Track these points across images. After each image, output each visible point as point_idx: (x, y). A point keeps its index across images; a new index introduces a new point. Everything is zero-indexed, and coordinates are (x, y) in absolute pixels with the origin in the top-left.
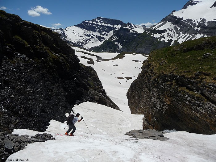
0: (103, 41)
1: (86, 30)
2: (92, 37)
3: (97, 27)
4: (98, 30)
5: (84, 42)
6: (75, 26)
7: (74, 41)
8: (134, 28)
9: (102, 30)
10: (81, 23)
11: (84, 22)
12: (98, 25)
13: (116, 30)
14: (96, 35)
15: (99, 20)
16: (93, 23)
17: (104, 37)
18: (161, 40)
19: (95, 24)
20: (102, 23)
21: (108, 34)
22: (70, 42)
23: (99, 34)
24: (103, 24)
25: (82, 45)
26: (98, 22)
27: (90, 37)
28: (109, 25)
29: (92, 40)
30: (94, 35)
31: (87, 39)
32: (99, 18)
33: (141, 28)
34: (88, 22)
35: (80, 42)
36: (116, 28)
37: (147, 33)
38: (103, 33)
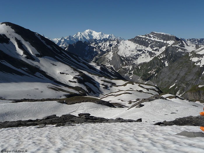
0: (153, 56)
1: (138, 45)
2: (144, 53)
3: (149, 42)
4: (150, 45)
5: (135, 57)
6: (128, 40)
7: (125, 56)
8: (185, 46)
9: (155, 45)
10: (135, 38)
11: (137, 37)
12: (151, 40)
13: (169, 46)
14: (148, 50)
15: (152, 35)
16: (146, 38)
17: (156, 52)
18: (197, 65)
19: (148, 39)
20: (155, 38)
21: (160, 50)
22: (121, 56)
23: (150, 50)
24: (156, 40)
25: (132, 60)
26: (151, 37)
27: (141, 52)
28: (162, 41)
29: (143, 55)
30: (146, 51)
31: (138, 54)
32: (153, 33)
33: (193, 46)
34: (141, 36)
35: (131, 57)
36: (168, 44)
37: (189, 55)
38: (155, 49)
